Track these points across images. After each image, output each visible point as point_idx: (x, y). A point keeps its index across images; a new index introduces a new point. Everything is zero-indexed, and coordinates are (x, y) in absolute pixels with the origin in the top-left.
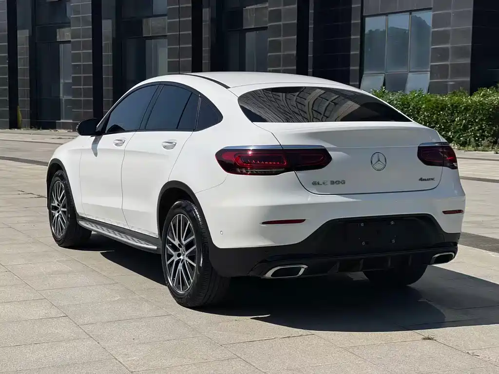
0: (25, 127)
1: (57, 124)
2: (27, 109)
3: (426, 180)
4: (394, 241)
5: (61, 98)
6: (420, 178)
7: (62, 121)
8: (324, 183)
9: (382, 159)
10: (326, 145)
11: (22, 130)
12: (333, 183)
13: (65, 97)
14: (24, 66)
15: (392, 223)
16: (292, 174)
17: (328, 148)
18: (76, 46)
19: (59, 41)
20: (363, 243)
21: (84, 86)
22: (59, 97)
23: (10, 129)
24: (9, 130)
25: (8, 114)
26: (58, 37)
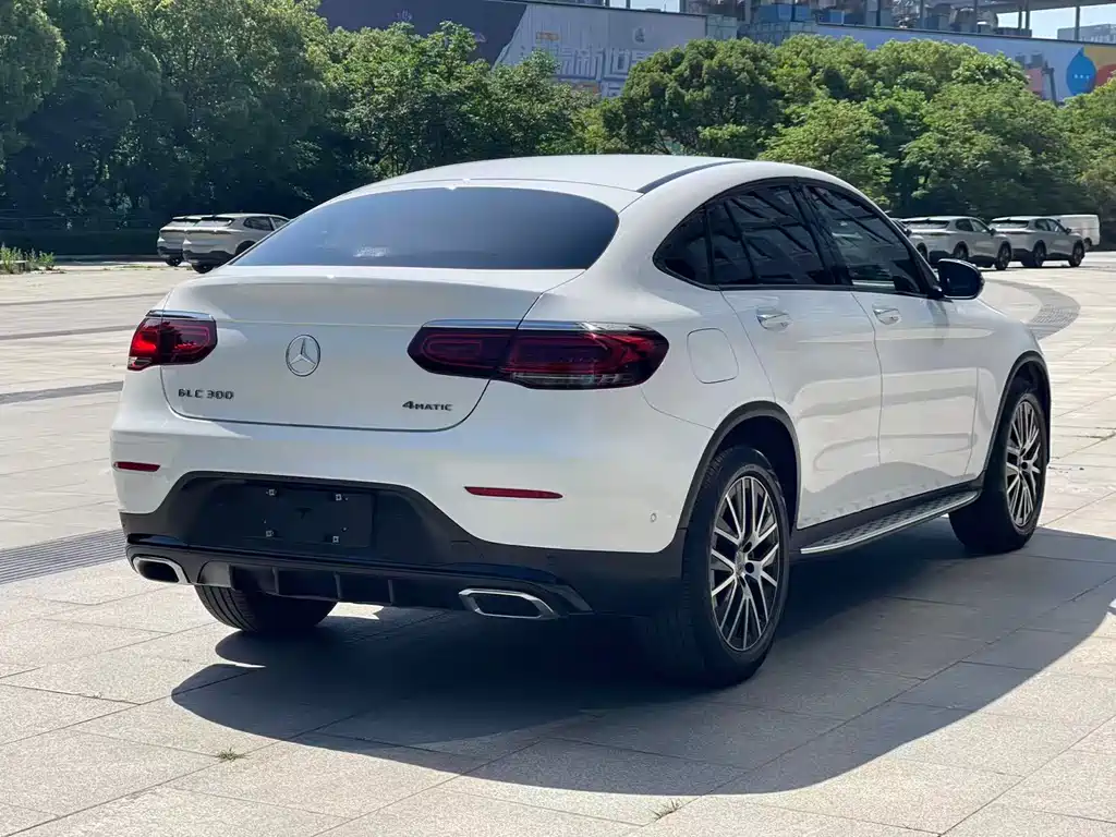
3: (422, 407)
6: (407, 401)
15: (339, 497)
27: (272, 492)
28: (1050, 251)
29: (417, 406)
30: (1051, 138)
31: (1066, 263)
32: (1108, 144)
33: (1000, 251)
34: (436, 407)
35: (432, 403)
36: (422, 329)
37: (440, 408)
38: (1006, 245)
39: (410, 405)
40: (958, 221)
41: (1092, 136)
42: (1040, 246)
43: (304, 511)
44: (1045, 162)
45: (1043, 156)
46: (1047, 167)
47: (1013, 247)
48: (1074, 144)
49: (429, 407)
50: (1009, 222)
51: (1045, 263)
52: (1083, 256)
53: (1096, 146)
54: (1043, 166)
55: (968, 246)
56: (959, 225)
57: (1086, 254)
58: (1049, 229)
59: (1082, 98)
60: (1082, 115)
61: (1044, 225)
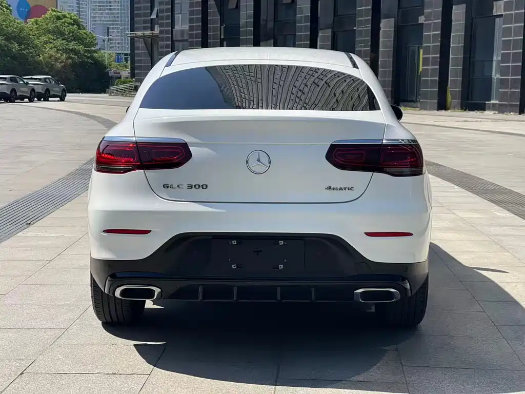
0: (454, 108)
1: (487, 106)
2: (459, 89)
3: (337, 189)
4: (281, 267)
5: (493, 77)
6: (328, 186)
7: (492, 102)
8: (178, 186)
9: (265, 159)
10: (187, 139)
11: (449, 111)
12: (191, 187)
13: (497, 75)
14: (459, 44)
15: (281, 243)
16: (139, 173)
17: (190, 143)
18: (508, 19)
19: (496, 14)
20: (234, 266)
21: (512, 62)
22: (491, 76)
23: (438, 110)
24: (436, 112)
25: (436, 95)
26: (494, 10)
27: (234, 242)
28: (52, 93)
29: (334, 189)
30: (24, 38)
31: (59, 99)
32: (51, 43)
33: (31, 93)
34: (345, 189)
35: (343, 187)
36: (332, 145)
37: (347, 189)
38: (33, 90)
39: (330, 188)
40: (11, 77)
41: (44, 38)
42: (48, 90)
43: (257, 252)
44: (24, 50)
45: (23, 46)
46: (25, 52)
47: (36, 91)
48: (37, 42)
49: (341, 189)
50: (31, 78)
51: (50, 99)
52: (66, 96)
53: (46, 43)
54: (23, 52)
55: (17, 91)
56: (12, 80)
57: (67, 94)
58: (50, 83)
59: (36, 20)
60: (37, 28)
61: (48, 80)
